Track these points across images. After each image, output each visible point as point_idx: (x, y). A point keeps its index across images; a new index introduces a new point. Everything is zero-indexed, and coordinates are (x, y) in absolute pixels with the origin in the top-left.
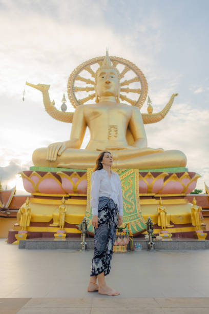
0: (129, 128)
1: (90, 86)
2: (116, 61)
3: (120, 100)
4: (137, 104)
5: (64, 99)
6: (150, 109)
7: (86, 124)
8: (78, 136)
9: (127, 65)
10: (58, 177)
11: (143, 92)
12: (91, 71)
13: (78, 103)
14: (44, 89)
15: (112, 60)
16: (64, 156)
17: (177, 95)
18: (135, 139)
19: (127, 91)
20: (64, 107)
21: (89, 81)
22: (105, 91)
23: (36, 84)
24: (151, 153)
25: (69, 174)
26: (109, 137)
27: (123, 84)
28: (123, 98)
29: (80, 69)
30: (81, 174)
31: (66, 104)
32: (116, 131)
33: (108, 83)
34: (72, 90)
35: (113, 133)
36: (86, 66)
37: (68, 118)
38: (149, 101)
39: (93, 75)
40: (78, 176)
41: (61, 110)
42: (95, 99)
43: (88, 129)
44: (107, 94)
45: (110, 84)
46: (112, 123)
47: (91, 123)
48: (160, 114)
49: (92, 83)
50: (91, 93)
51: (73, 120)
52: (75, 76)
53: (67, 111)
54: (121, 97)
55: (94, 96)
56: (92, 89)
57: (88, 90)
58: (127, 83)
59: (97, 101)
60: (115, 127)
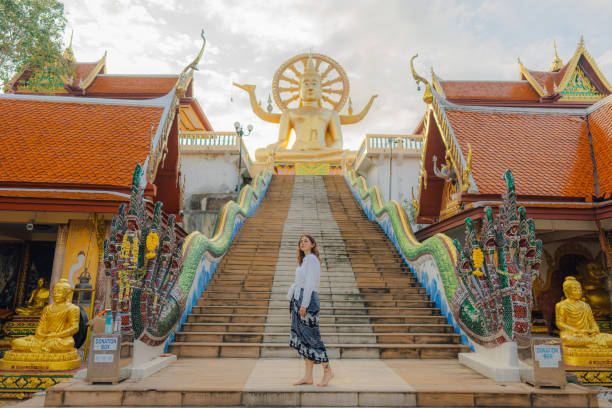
0: (328, 130)
1: (294, 86)
2: (320, 58)
3: (322, 101)
4: (337, 106)
5: (270, 101)
6: (350, 110)
7: (292, 126)
8: (285, 137)
9: (330, 63)
11: (344, 93)
12: (294, 69)
13: (283, 105)
14: (250, 89)
15: (314, 58)
16: (278, 154)
17: (376, 96)
18: (333, 140)
19: (329, 91)
20: (270, 108)
21: (292, 81)
22: (308, 97)
23: (242, 84)
24: (340, 152)
25: (283, 166)
26: (311, 140)
28: (325, 99)
29: (284, 68)
30: (291, 167)
31: (272, 104)
32: (316, 134)
33: (311, 90)
34: (277, 90)
35: (314, 135)
36: (290, 65)
38: (350, 103)
39: (298, 75)
40: (288, 168)
41: (267, 111)
43: (293, 130)
44: (311, 100)
45: (313, 92)
46: (314, 128)
47: (296, 124)
48: (359, 115)
49: (297, 83)
50: (295, 94)
51: (281, 121)
52: (279, 76)
53: (273, 112)
54: (323, 97)
55: (298, 96)
56: (296, 90)
57: (292, 90)
58: (329, 83)
59: (301, 104)
60: (315, 131)
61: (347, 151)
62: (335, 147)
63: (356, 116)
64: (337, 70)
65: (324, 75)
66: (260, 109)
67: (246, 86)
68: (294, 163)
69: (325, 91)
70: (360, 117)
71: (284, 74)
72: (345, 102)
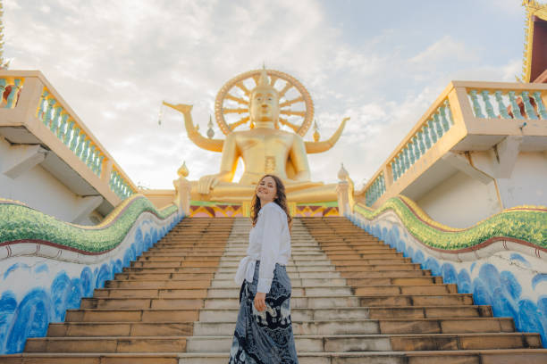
0: (290, 159)
1: (243, 106)
2: (275, 75)
3: (280, 124)
4: (299, 130)
5: (211, 123)
6: (317, 136)
7: (239, 154)
8: (230, 168)
9: (289, 81)
10: (211, 210)
11: (308, 114)
12: (243, 88)
13: (228, 129)
14: (185, 110)
15: (269, 74)
17: (348, 119)
18: (296, 172)
19: (288, 113)
20: (211, 133)
21: (241, 101)
22: (261, 115)
23: (175, 104)
25: (224, 207)
26: (266, 169)
27: (283, 105)
28: (284, 122)
29: (230, 86)
30: (236, 208)
31: (213, 128)
32: (274, 163)
33: (264, 106)
34: (221, 111)
35: (270, 165)
36: (238, 82)
37: (217, 146)
38: (316, 126)
39: (247, 93)
40: (233, 210)
41: (207, 137)
42: (249, 123)
43: (240, 160)
45: (267, 109)
46: (270, 154)
48: (328, 142)
49: (246, 103)
50: (244, 115)
51: (224, 148)
52: (224, 95)
53: (214, 138)
54: (281, 120)
55: (248, 119)
56: (246, 111)
57: (240, 111)
58: (288, 103)
59: (252, 127)
60: (273, 158)
61: (319, 186)
62: (302, 179)
64: (298, 88)
66: (199, 135)
67: (180, 105)
68: (241, 202)
69: (283, 112)
71: (229, 92)
72: (309, 125)
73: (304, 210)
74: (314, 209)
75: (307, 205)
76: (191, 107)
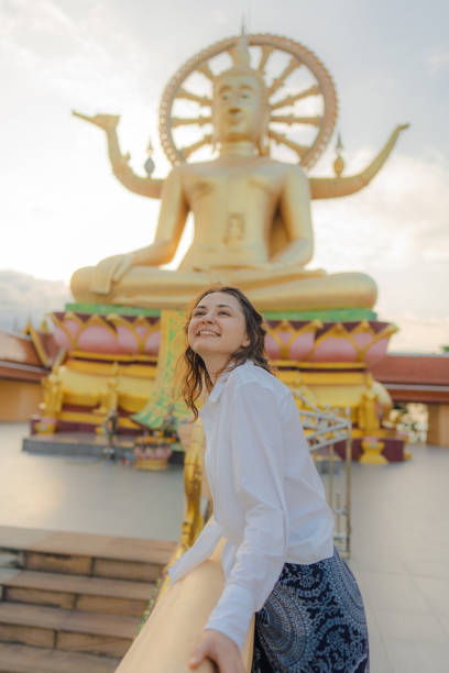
2: (270, 44)
4: (307, 155)
5: (150, 148)
6: (339, 165)
7: (187, 205)
9: (295, 55)
11: (325, 123)
12: (209, 74)
13: (180, 155)
14: (107, 123)
15: (258, 43)
17: (404, 127)
19: (289, 120)
20: (150, 166)
21: (203, 101)
22: (228, 130)
25: (131, 319)
26: (227, 239)
27: (280, 105)
28: (279, 139)
29: (185, 73)
30: (152, 321)
32: (242, 226)
33: (234, 111)
34: (169, 123)
35: (235, 230)
36: (200, 63)
38: (339, 145)
40: (146, 324)
43: (191, 216)
44: (234, 138)
45: (239, 115)
48: (360, 176)
50: (208, 130)
51: (164, 193)
52: (175, 90)
53: (154, 175)
54: (273, 135)
56: (209, 120)
57: (203, 122)
58: (290, 101)
61: (318, 275)
62: (286, 262)
63: (350, 179)
64: (311, 67)
65: (279, 83)
66: (130, 170)
67: (99, 116)
68: (160, 310)
69: (279, 120)
70: (363, 180)
71: (184, 85)
72: (326, 144)
73: (278, 329)
74: (298, 325)
75: (285, 319)
76: (116, 119)
